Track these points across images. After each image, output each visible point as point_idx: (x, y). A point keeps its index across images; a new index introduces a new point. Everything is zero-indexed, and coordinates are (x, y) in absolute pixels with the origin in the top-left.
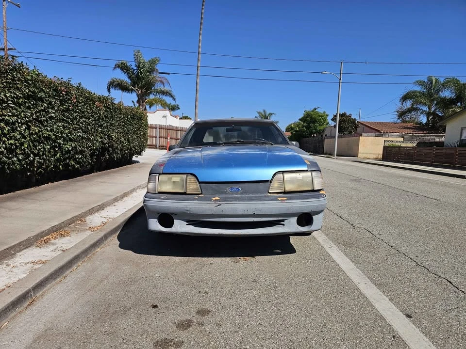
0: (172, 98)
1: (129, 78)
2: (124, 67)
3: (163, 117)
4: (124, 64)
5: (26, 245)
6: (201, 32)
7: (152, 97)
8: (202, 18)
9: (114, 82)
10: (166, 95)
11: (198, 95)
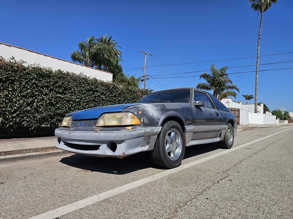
0: (237, 90)
1: (208, 81)
2: (205, 76)
3: (227, 103)
4: (205, 74)
5: (34, 151)
6: (259, 44)
7: (225, 91)
8: (259, 35)
9: (200, 85)
10: (233, 89)
11: (257, 86)
